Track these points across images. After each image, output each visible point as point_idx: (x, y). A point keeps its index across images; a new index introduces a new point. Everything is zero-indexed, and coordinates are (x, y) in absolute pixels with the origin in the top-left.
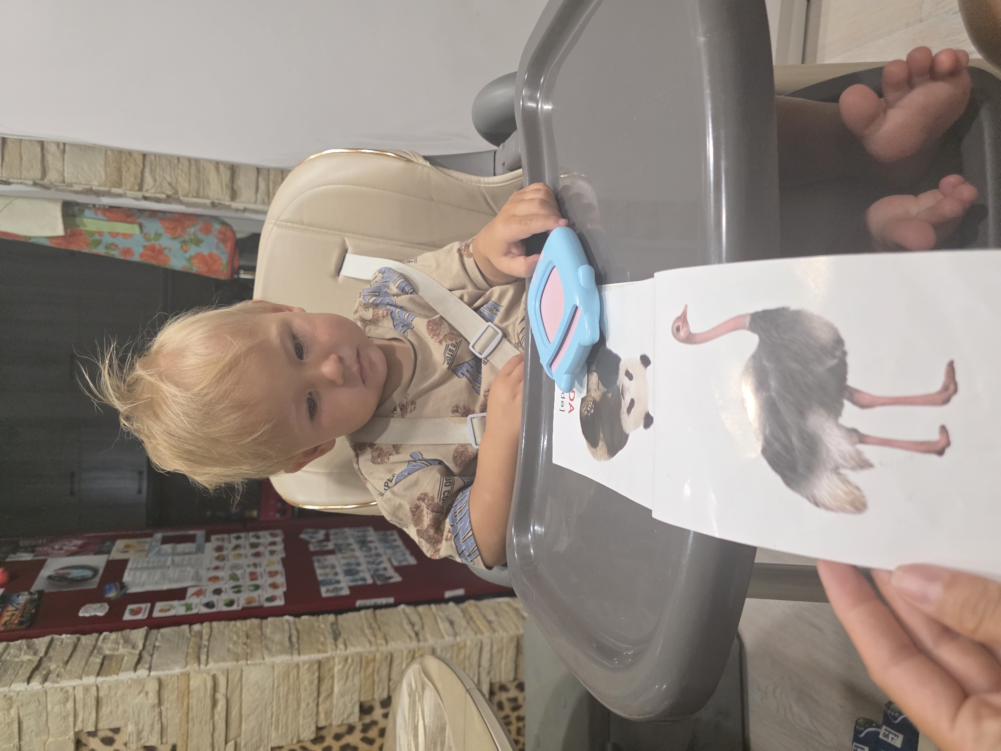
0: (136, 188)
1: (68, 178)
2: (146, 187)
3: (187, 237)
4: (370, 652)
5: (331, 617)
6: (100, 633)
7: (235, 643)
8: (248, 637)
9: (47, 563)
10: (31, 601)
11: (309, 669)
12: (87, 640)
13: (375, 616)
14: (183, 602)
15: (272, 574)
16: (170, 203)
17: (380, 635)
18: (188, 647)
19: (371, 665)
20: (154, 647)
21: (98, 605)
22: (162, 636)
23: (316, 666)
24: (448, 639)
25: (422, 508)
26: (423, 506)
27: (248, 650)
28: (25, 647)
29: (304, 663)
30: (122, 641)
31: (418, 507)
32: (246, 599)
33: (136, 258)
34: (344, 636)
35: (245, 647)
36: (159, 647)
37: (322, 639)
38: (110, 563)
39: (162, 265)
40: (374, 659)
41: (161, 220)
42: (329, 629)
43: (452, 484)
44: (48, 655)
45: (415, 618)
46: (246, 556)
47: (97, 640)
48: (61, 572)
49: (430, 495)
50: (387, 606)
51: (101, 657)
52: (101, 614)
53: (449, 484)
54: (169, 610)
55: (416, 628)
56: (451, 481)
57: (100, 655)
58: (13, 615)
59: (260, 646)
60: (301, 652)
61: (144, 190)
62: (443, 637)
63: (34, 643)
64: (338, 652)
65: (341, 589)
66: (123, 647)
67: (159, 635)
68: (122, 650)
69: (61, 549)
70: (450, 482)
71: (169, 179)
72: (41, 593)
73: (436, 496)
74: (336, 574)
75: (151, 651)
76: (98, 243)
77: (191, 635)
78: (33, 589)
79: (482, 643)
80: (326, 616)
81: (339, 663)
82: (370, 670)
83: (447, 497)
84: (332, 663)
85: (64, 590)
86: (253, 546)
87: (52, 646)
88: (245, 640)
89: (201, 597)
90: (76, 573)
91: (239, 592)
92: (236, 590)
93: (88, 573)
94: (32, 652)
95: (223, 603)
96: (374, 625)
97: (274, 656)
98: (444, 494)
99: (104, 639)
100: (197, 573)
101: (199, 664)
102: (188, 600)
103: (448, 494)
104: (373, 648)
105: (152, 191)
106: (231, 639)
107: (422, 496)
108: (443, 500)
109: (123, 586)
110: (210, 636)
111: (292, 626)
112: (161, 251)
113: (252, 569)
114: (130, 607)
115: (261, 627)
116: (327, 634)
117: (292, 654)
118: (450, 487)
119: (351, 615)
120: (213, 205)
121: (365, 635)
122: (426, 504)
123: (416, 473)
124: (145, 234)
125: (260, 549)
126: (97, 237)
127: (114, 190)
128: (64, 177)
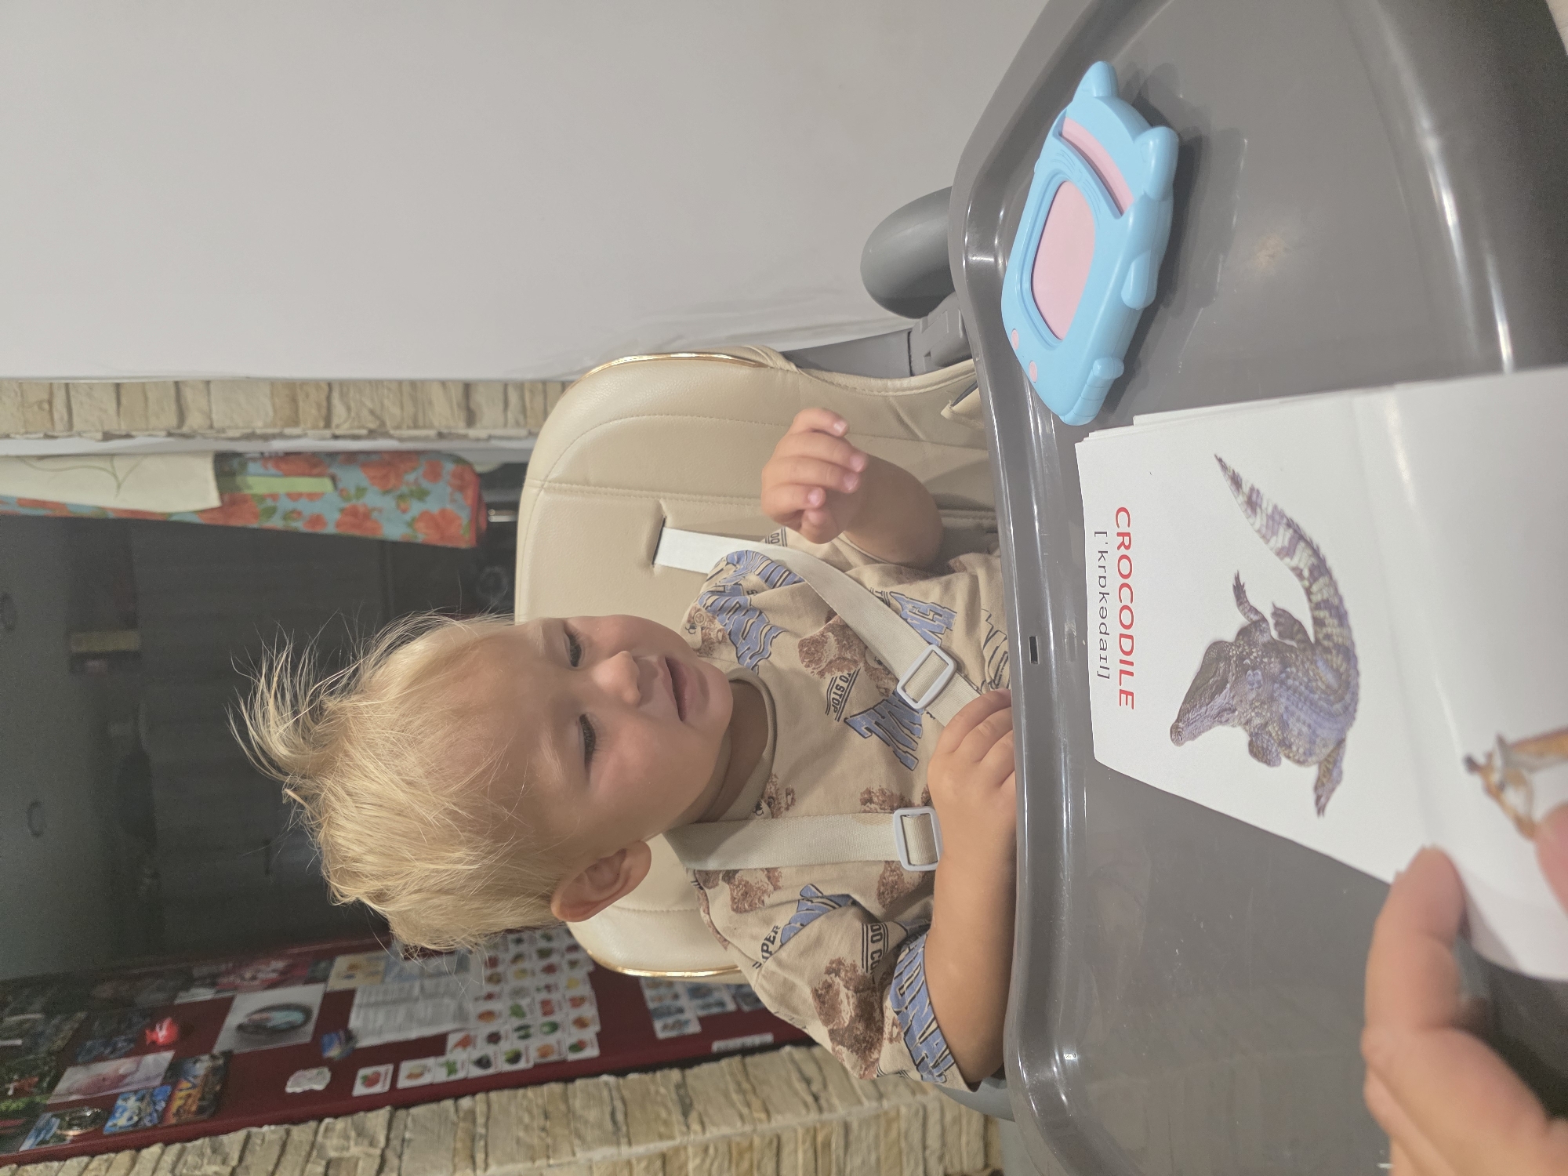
0: (322, 424)
1: (219, 420)
2: (335, 421)
3: (404, 489)
4: (743, 1134)
5: (675, 1075)
6: (320, 1120)
7: (527, 1128)
8: (546, 1116)
9: (237, 1003)
10: (214, 1071)
11: (647, 1168)
12: (301, 1133)
13: (744, 1066)
14: (442, 1060)
15: (577, 1002)
16: (375, 438)
17: (756, 1103)
18: (455, 1140)
19: (747, 1156)
20: (403, 1140)
21: (315, 1071)
22: (414, 1120)
23: (658, 1164)
24: (869, 1106)
25: (836, 987)
26: (839, 984)
27: (549, 1141)
28: (208, 1151)
29: (639, 1160)
30: (353, 1134)
31: (828, 986)
32: (539, 1050)
33: (330, 529)
34: (698, 1106)
35: (543, 1135)
36: (410, 1141)
37: (664, 1114)
38: (328, 997)
39: (369, 535)
40: (751, 1146)
41: (365, 465)
42: (674, 1096)
43: (884, 937)
44: (244, 1164)
45: (810, 1070)
46: (533, 974)
47: (316, 1133)
48: (257, 1017)
49: (848, 962)
50: (763, 1049)
51: (324, 1163)
52: (319, 1087)
53: (878, 937)
54: (421, 1075)
55: (815, 1087)
56: (882, 931)
57: (322, 1159)
58: (189, 1096)
59: (566, 1132)
60: (633, 1140)
61: (333, 425)
62: (860, 1102)
63: (221, 1144)
64: (692, 1137)
65: (687, 1022)
66: (356, 1144)
67: (410, 1119)
68: (355, 1150)
69: (254, 978)
70: (880, 934)
71: (369, 404)
72: (228, 1055)
73: (859, 963)
74: (676, 997)
75: (398, 1148)
76: (271, 512)
77: (458, 1117)
78: (217, 1049)
79: (925, 1108)
80: (666, 1072)
81: (695, 1156)
82: (745, 1165)
83: (878, 961)
84: (683, 1157)
85: (265, 1047)
86: (544, 954)
87: (249, 1146)
88: (541, 1121)
89: (469, 1049)
90: (279, 1019)
91: (526, 1037)
92: (522, 1033)
93: (296, 1017)
94: (219, 1159)
95: (504, 1058)
96: (746, 1086)
97: (589, 1149)
98: (872, 958)
99: (327, 1130)
100: (460, 1008)
101: (474, 1170)
102: (451, 1056)
103: (879, 957)
104: (748, 1128)
105: (346, 426)
106: (520, 1120)
107: (834, 965)
108: (872, 968)
109: (350, 1037)
110: (488, 1118)
111: (615, 1094)
112: (367, 515)
113: (544, 995)
114: (363, 1072)
115: (565, 1098)
116: (670, 1104)
117: (618, 1144)
118: (881, 943)
119: (705, 1069)
120: (441, 436)
121: (732, 1105)
122: (843, 980)
123: (816, 924)
124: (342, 491)
125: (554, 959)
126: (269, 503)
127: (288, 431)
128: (210, 419)
